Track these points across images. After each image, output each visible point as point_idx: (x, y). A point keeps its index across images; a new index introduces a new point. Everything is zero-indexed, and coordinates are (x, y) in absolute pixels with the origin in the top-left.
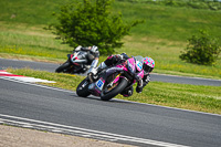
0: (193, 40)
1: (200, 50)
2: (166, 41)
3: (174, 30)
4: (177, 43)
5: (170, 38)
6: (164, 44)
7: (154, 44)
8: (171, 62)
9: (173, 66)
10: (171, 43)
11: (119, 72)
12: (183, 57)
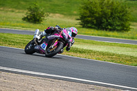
0: (30, 9)
1: (34, 15)
2: (14, 10)
3: (19, 3)
4: (21, 11)
5: (16, 8)
6: (13, 11)
7: (7, 11)
8: (18, 22)
9: (18, 24)
10: (17, 11)
11: (56, 38)
12: (24, 19)
